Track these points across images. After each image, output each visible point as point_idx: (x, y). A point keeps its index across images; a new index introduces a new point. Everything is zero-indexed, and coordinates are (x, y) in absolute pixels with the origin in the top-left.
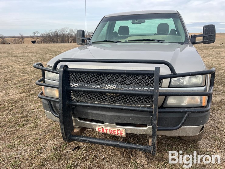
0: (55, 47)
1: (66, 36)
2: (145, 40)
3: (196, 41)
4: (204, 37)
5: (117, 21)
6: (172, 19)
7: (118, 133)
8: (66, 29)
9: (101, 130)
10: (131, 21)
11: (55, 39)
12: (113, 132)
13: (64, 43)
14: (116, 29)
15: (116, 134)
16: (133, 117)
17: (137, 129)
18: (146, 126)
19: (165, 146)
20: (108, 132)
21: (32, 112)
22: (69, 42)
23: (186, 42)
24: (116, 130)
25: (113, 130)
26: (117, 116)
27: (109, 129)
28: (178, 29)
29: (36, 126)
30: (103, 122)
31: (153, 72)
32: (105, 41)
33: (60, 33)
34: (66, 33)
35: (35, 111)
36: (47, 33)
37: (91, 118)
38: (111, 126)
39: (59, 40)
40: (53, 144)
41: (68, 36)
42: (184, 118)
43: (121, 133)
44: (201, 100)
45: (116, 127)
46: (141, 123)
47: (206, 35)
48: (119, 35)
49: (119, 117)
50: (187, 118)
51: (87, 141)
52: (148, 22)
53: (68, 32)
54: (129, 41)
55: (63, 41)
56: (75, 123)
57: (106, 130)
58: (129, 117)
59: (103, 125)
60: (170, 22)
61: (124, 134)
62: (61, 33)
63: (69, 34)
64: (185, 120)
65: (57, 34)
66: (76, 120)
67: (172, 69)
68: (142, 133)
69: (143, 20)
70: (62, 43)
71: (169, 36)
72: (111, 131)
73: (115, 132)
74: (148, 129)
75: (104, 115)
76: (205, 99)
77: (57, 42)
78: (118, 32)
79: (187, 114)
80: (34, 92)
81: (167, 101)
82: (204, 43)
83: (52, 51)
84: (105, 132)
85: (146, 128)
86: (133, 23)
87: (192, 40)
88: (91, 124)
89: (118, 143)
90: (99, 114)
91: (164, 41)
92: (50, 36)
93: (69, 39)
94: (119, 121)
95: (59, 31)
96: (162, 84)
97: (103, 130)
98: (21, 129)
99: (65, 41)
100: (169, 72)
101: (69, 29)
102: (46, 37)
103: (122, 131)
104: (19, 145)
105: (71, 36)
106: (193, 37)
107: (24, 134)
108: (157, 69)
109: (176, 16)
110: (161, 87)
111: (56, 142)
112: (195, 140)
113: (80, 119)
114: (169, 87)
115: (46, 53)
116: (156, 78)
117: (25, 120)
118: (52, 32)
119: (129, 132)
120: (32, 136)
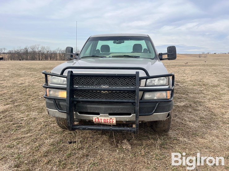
0: (28, 64)
1: (36, 53)
2: (125, 56)
3: (163, 58)
4: (168, 55)
5: (99, 41)
6: (144, 41)
7: (110, 121)
8: (37, 47)
9: (97, 120)
10: (113, 41)
11: (25, 56)
12: (106, 121)
13: (34, 60)
14: (99, 47)
15: (109, 122)
16: (122, 108)
17: (124, 117)
18: (130, 114)
19: (144, 137)
20: (103, 121)
21: (22, 120)
22: (41, 59)
23: (155, 58)
24: (109, 119)
25: (106, 119)
26: (110, 108)
27: (103, 118)
28: (149, 49)
29: (30, 130)
30: (98, 114)
31: (134, 75)
32: (92, 56)
33: (30, 50)
34: (37, 50)
35: (25, 119)
36: (16, 49)
37: (89, 111)
38: (105, 116)
39: (29, 57)
40: (50, 141)
41: (39, 53)
42: (156, 106)
43: (113, 121)
44: (166, 94)
45: (109, 117)
46: (127, 112)
47: (170, 54)
48: (101, 52)
49: (111, 109)
50: (158, 106)
51: (86, 129)
52: (127, 43)
53: (40, 49)
54: (112, 56)
55: (33, 59)
56: (75, 117)
57: (101, 119)
58: (118, 108)
59: (99, 116)
60: (143, 43)
61: (115, 122)
62: (32, 50)
63: (40, 51)
64: (157, 107)
65: (27, 51)
66: (76, 114)
67: (147, 73)
68: (127, 120)
69: (122, 41)
70: (32, 60)
71: (143, 53)
72: (105, 120)
73: (108, 120)
74: (132, 116)
75: (99, 107)
76: (169, 93)
77: (27, 59)
78: (100, 50)
79: (158, 103)
80: (19, 103)
81: (144, 96)
82: (169, 59)
83: (26, 68)
84: (100, 121)
85: (131, 116)
86: (114, 43)
87: (160, 57)
88: (89, 116)
89: (111, 128)
90: (96, 108)
91: (139, 57)
92: (19, 53)
93: (40, 57)
94: (111, 112)
95: (29, 49)
96: (140, 84)
97: (99, 120)
98: (15, 133)
99: (36, 58)
100: (145, 75)
101: (40, 46)
102: (15, 54)
103: (113, 120)
104: (18, 144)
105: (43, 54)
106: (161, 55)
107: (19, 136)
108: (138, 73)
109: (147, 39)
110: (140, 86)
111: (52, 140)
112: (166, 129)
113: (80, 113)
114: (145, 86)
115: (20, 70)
116: (137, 79)
117: (17, 126)
118: (21, 48)
119: (118, 120)
120: (28, 137)
